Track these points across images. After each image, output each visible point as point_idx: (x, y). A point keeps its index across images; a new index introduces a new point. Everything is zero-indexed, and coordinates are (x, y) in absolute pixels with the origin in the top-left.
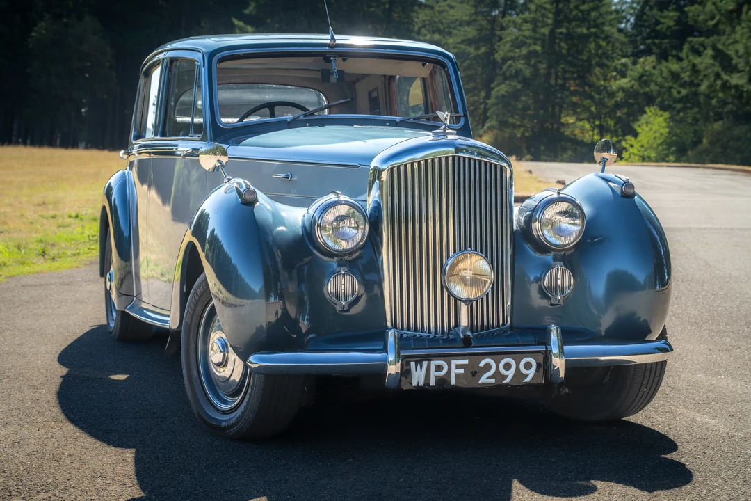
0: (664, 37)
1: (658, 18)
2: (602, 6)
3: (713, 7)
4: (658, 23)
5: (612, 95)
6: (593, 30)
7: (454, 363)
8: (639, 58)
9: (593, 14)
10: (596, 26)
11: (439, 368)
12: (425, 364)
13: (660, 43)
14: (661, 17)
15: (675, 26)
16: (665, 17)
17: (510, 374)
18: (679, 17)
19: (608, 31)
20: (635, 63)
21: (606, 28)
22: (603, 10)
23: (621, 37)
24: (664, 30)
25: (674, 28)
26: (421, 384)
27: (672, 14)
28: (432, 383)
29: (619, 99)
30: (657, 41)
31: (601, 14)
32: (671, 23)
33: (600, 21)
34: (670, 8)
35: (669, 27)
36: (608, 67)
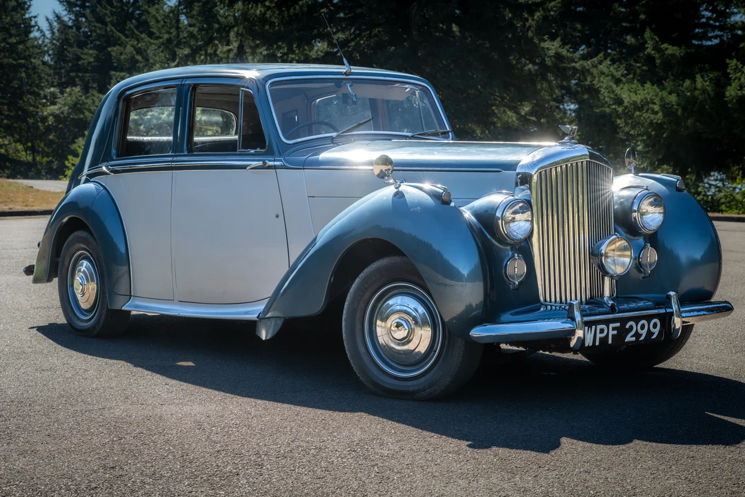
0: (86, 71)
1: (80, 54)
2: (29, 39)
3: (132, 49)
4: (79, 58)
5: (44, 119)
6: (22, 61)
7: (611, 326)
8: (66, 88)
9: (21, 47)
10: (25, 58)
11: (602, 331)
12: (594, 327)
13: (83, 76)
14: (82, 53)
15: (94, 62)
16: (86, 54)
17: (644, 332)
18: (97, 55)
19: (35, 63)
20: (62, 93)
21: (33, 60)
22: (29, 44)
23: (47, 69)
24: (85, 65)
25: (93, 64)
26: (591, 345)
27: (91, 52)
28: (597, 343)
29: (50, 123)
30: (80, 74)
31: (27, 48)
32: (92, 60)
33: (27, 53)
34: (89, 47)
35: (89, 63)
36: (39, 95)
